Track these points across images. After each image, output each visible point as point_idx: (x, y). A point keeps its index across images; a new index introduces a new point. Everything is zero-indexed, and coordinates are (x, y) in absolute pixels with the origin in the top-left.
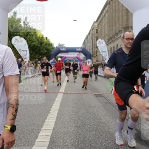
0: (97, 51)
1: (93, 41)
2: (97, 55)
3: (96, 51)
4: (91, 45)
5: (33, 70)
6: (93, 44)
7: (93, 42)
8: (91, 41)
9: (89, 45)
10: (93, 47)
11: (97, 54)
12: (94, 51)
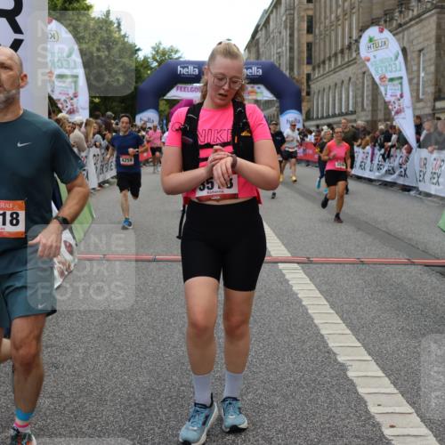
0: (309, 76)
1: (292, 35)
2: (308, 94)
3: (305, 77)
4: (285, 49)
5: (100, 158)
6: (291, 49)
7: (292, 41)
8: (285, 34)
9: (274, 50)
10: (292, 59)
11: (308, 86)
12: (299, 74)
